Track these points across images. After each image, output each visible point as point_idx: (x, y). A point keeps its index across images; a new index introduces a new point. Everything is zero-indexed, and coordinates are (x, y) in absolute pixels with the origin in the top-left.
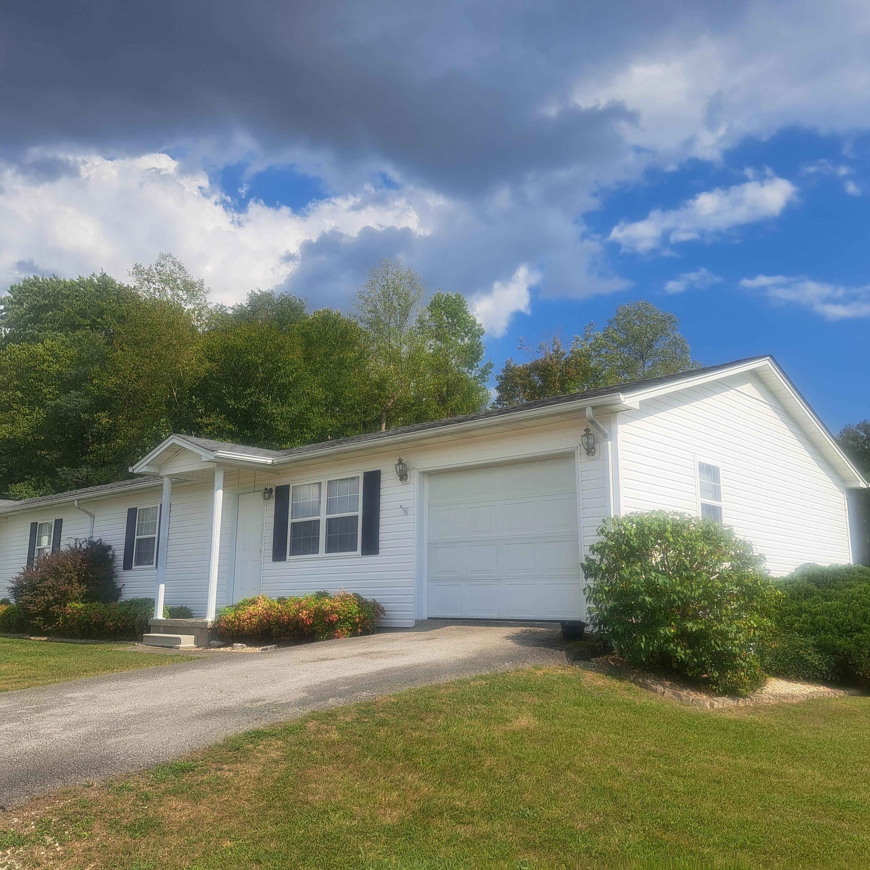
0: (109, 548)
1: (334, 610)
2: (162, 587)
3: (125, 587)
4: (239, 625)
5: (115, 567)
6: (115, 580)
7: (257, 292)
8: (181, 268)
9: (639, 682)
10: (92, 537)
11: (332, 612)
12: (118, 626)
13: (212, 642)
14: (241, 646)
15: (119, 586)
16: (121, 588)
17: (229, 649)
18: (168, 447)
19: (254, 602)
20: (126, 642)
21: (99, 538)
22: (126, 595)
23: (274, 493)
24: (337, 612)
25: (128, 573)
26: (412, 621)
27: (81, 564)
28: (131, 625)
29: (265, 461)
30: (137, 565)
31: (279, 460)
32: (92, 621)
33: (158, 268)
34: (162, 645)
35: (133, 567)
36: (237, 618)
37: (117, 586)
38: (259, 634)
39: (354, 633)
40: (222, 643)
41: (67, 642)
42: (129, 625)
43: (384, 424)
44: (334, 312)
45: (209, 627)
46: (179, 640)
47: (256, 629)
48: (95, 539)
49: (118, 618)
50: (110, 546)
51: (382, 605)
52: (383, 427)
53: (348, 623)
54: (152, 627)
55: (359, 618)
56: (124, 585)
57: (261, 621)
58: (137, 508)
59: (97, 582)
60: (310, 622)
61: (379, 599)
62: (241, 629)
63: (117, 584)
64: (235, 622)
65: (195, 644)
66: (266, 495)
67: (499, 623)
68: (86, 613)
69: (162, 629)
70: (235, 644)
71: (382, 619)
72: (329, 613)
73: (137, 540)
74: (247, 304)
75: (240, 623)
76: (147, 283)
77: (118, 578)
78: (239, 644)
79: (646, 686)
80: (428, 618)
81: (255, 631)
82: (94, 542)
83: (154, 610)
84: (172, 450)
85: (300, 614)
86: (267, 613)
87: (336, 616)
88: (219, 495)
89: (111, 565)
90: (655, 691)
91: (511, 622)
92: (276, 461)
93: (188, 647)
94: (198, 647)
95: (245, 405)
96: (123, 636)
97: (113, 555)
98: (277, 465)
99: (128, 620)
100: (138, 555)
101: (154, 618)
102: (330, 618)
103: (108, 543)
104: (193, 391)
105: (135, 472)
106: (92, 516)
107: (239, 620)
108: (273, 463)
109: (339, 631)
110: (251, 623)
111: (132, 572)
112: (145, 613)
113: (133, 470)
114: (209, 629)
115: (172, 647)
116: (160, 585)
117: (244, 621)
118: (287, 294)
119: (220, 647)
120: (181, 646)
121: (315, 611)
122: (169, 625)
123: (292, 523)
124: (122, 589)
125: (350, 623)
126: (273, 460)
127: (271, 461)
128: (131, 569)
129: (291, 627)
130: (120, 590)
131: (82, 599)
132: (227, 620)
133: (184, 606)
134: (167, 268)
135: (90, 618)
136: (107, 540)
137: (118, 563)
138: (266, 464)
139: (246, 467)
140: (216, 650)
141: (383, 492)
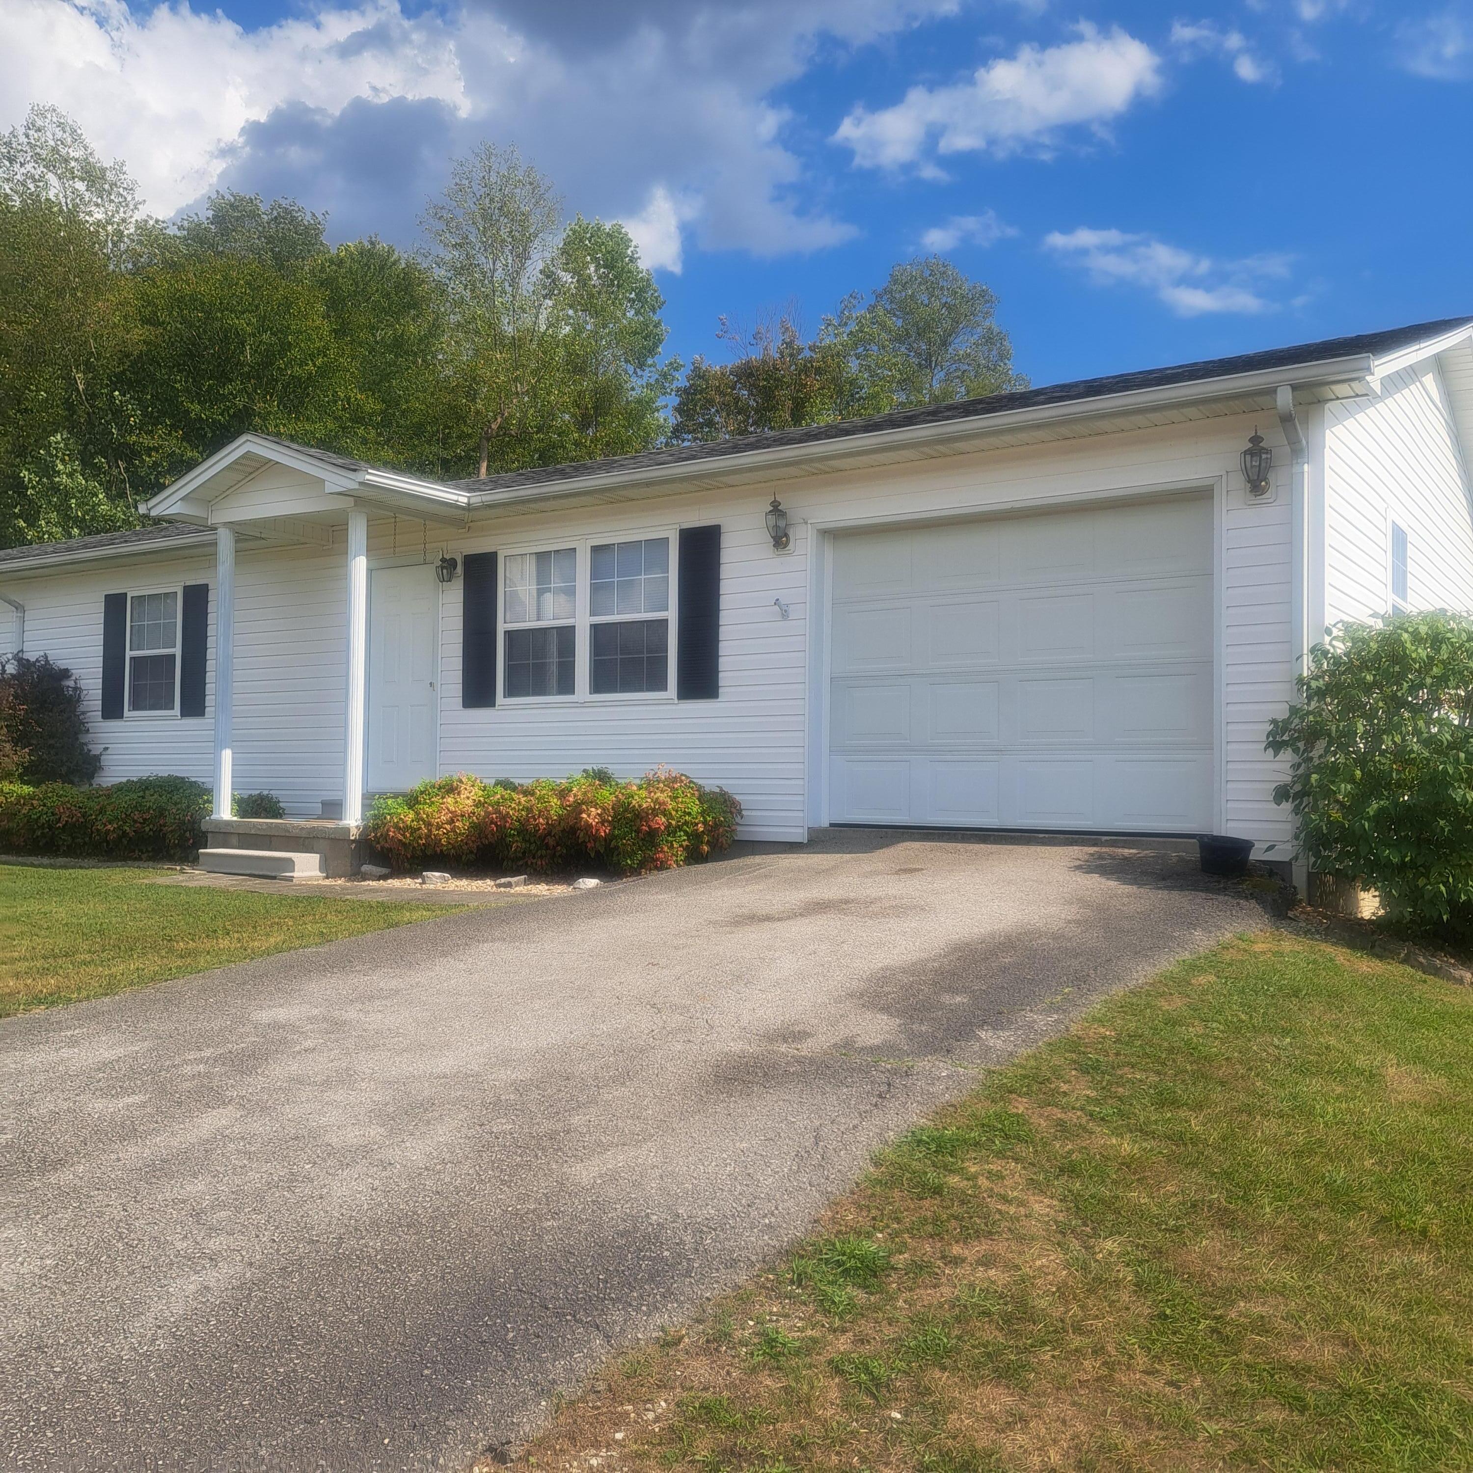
0: (65, 674)
1: (659, 809)
2: (227, 755)
3: (109, 752)
4: (428, 836)
5: (84, 713)
6: (83, 738)
7: (227, 196)
8: (76, 137)
9: (1421, 963)
10: (22, 651)
11: (655, 812)
12: (124, 832)
13: (366, 868)
14: (440, 877)
15: (96, 750)
16: (101, 754)
17: (408, 883)
18: (235, 462)
19: (450, 789)
20: (141, 863)
21: (42, 653)
22: (112, 768)
23: (460, 569)
24: (665, 813)
25: (113, 724)
26: (800, 830)
27: (15, 705)
28: (150, 830)
29: (455, 498)
30: (134, 710)
31: (484, 498)
32: (59, 820)
33: (31, 132)
34: (248, 872)
35: (126, 713)
36: (423, 820)
37: (90, 751)
38: (471, 852)
39: (695, 856)
40: (384, 871)
41: (39, 866)
42: (147, 829)
43: (484, 465)
44: (383, 246)
45: (352, 838)
46: (289, 864)
47: (466, 844)
48: (32, 656)
49: (124, 816)
50: (67, 670)
51: (738, 798)
52: (483, 470)
53: (682, 833)
54: (209, 835)
55: (705, 823)
56: (106, 749)
57: (474, 826)
58: (126, 594)
59: (51, 742)
60: (605, 832)
61: (731, 786)
62: (433, 844)
63: (90, 747)
64: (420, 828)
65: (321, 870)
66: (445, 571)
67: (1012, 838)
68: (44, 805)
69: (234, 840)
70: (429, 874)
71: (738, 824)
72: (648, 814)
73: (131, 658)
74: (208, 218)
75: (430, 831)
76: (7, 163)
77: (90, 735)
78: (437, 874)
79: (1436, 972)
80: (832, 825)
81: (465, 847)
82: (28, 660)
83: (210, 802)
84: (241, 468)
85: (584, 816)
86: (498, 812)
87: (663, 819)
88: (359, 566)
89: (75, 708)
90: (1461, 981)
91: (1041, 836)
92: (478, 499)
93: (311, 878)
94: (327, 877)
95: (222, 414)
96: (134, 851)
97: (76, 689)
98: (477, 509)
99: (145, 820)
100: (134, 689)
101: (213, 817)
102: (651, 824)
103: (62, 664)
104: (119, 381)
105: (153, 513)
106: (19, 608)
107: (428, 824)
108: (469, 504)
109: (666, 849)
110: (453, 830)
111: (123, 723)
112: (189, 807)
113: (149, 510)
114: (353, 841)
115: (274, 878)
116: (223, 752)
117: (439, 827)
118: (287, 202)
119: (385, 877)
120: (295, 874)
121: (613, 808)
122: (253, 832)
123: (505, 632)
124: (102, 757)
125: (686, 833)
126: (469, 497)
127: (465, 500)
128: (122, 717)
129: (551, 841)
130: (97, 758)
131: (21, 776)
132: (401, 825)
133: (265, 793)
134: (49, 134)
135: (53, 814)
136: (60, 658)
137: (87, 705)
138: (455, 506)
139: (408, 511)
140: (374, 883)
141: (726, 571)
